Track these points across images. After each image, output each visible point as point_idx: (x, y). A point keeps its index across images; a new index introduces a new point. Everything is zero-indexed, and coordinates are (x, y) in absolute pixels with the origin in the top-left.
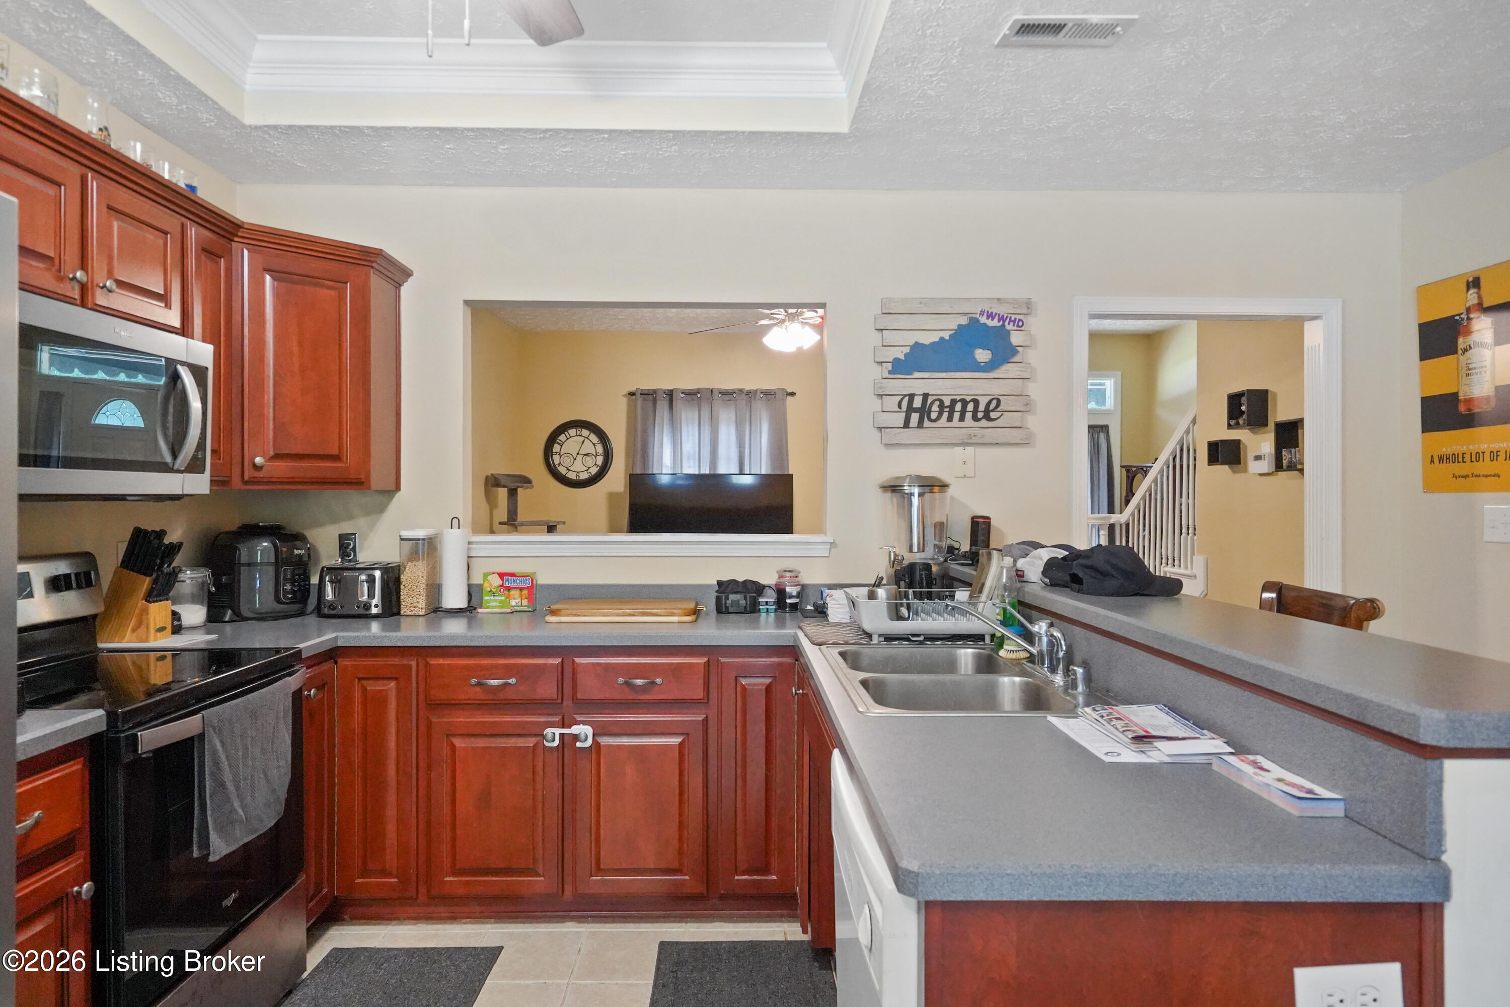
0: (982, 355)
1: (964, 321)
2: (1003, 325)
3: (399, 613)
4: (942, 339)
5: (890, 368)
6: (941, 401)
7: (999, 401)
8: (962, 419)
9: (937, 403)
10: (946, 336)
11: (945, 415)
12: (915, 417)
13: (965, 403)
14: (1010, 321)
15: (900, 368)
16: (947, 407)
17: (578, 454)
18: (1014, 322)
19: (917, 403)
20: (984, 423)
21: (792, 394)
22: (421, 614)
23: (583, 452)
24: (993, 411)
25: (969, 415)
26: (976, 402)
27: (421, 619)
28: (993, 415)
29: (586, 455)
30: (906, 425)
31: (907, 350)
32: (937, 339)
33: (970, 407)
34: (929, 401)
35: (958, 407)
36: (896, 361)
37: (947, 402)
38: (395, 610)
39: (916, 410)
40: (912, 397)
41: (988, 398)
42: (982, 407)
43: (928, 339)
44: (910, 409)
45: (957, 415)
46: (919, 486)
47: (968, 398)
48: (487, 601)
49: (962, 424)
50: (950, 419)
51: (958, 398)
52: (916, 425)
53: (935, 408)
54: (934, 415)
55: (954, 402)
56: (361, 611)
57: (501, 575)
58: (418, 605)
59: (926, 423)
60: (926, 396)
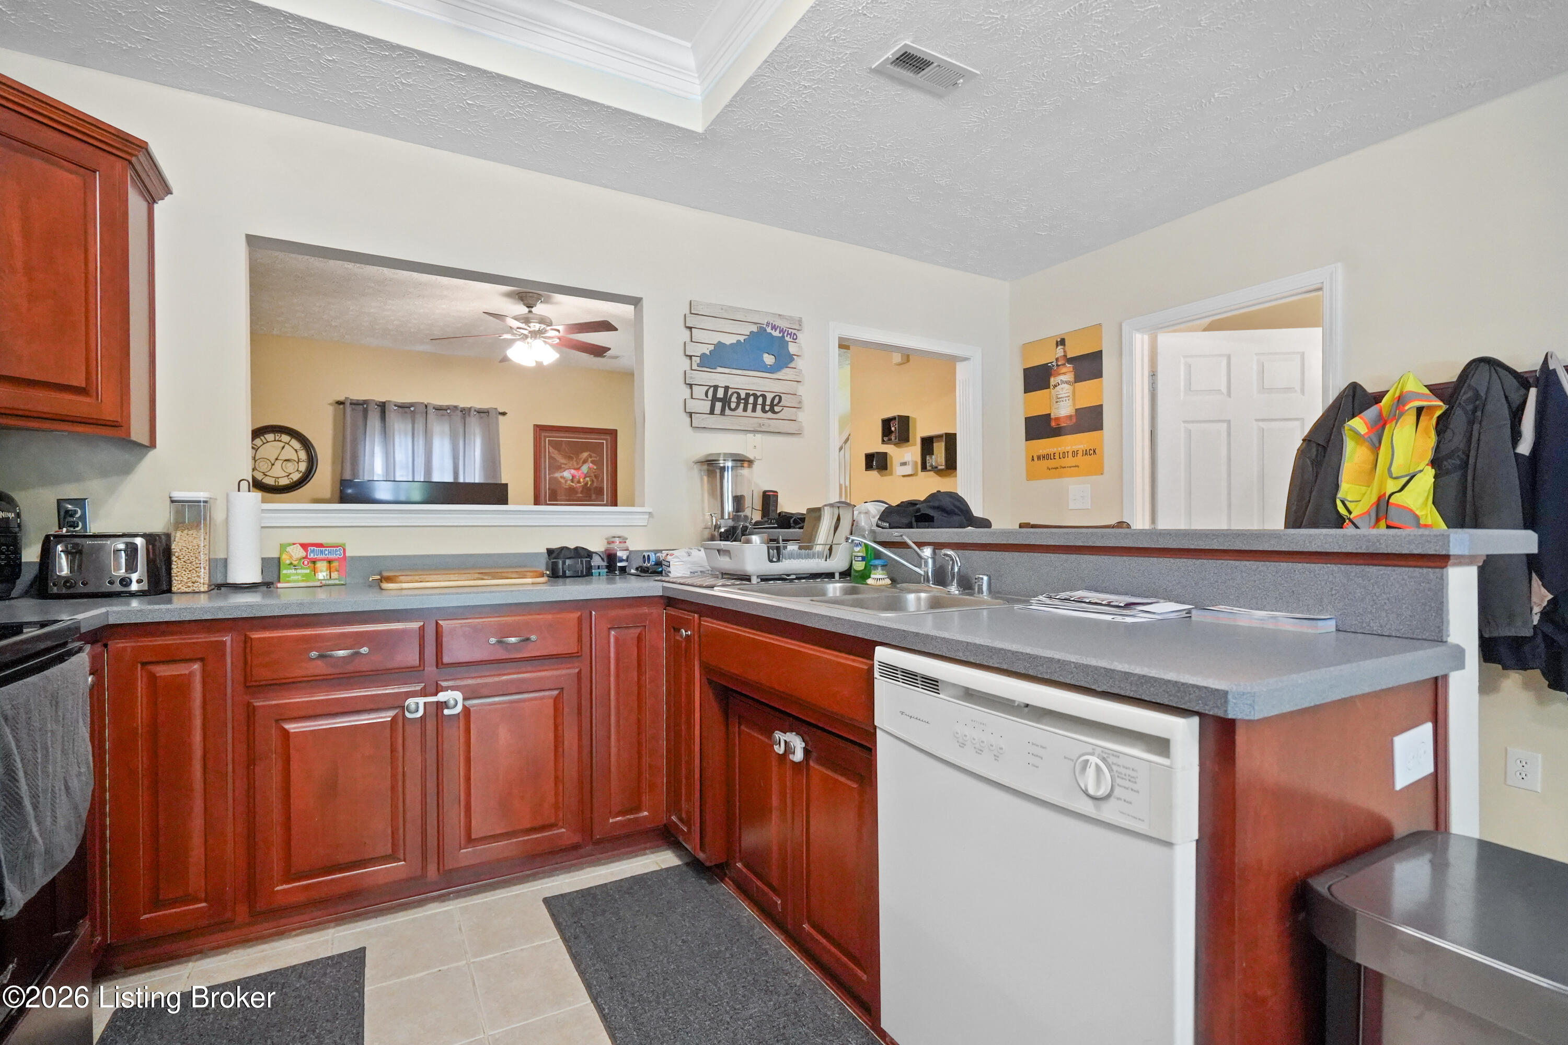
0: (769, 359)
1: (754, 328)
2: (783, 336)
3: (169, 591)
4: (739, 341)
5: (699, 362)
6: (738, 394)
7: (780, 398)
8: (754, 410)
9: (735, 395)
10: (742, 338)
11: (742, 406)
12: (719, 405)
13: (756, 397)
14: (788, 334)
15: (709, 361)
16: (743, 399)
17: (277, 459)
18: (790, 335)
19: (720, 394)
20: (770, 415)
21: (504, 414)
22: (202, 590)
23: (283, 457)
24: (776, 405)
25: (759, 407)
26: (764, 397)
27: (202, 596)
28: (777, 409)
29: (286, 460)
30: (712, 412)
31: (712, 347)
32: (735, 342)
33: (760, 401)
34: (729, 393)
35: (751, 400)
36: (703, 356)
37: (743, 396)
38: (165, 587)
39: (720, 400)
40: (716, 388)
41: (773, 395)
42: (768, 402)
43: (729, 340)
44: (715, 399)
45: (750, 407)
46: (733, 460)
47: (759, 393)
48: (288, 576)
49: (754, 414)
50: (745, 410)
51: (751, 392)
52: (719, 413)
53: (734, 399)
54: (733, 405)
55: (748, 395)
56: (117, 587)
57: (304, 546)
58: (198, 579)
59: (727, 411)
60: (727, 388)
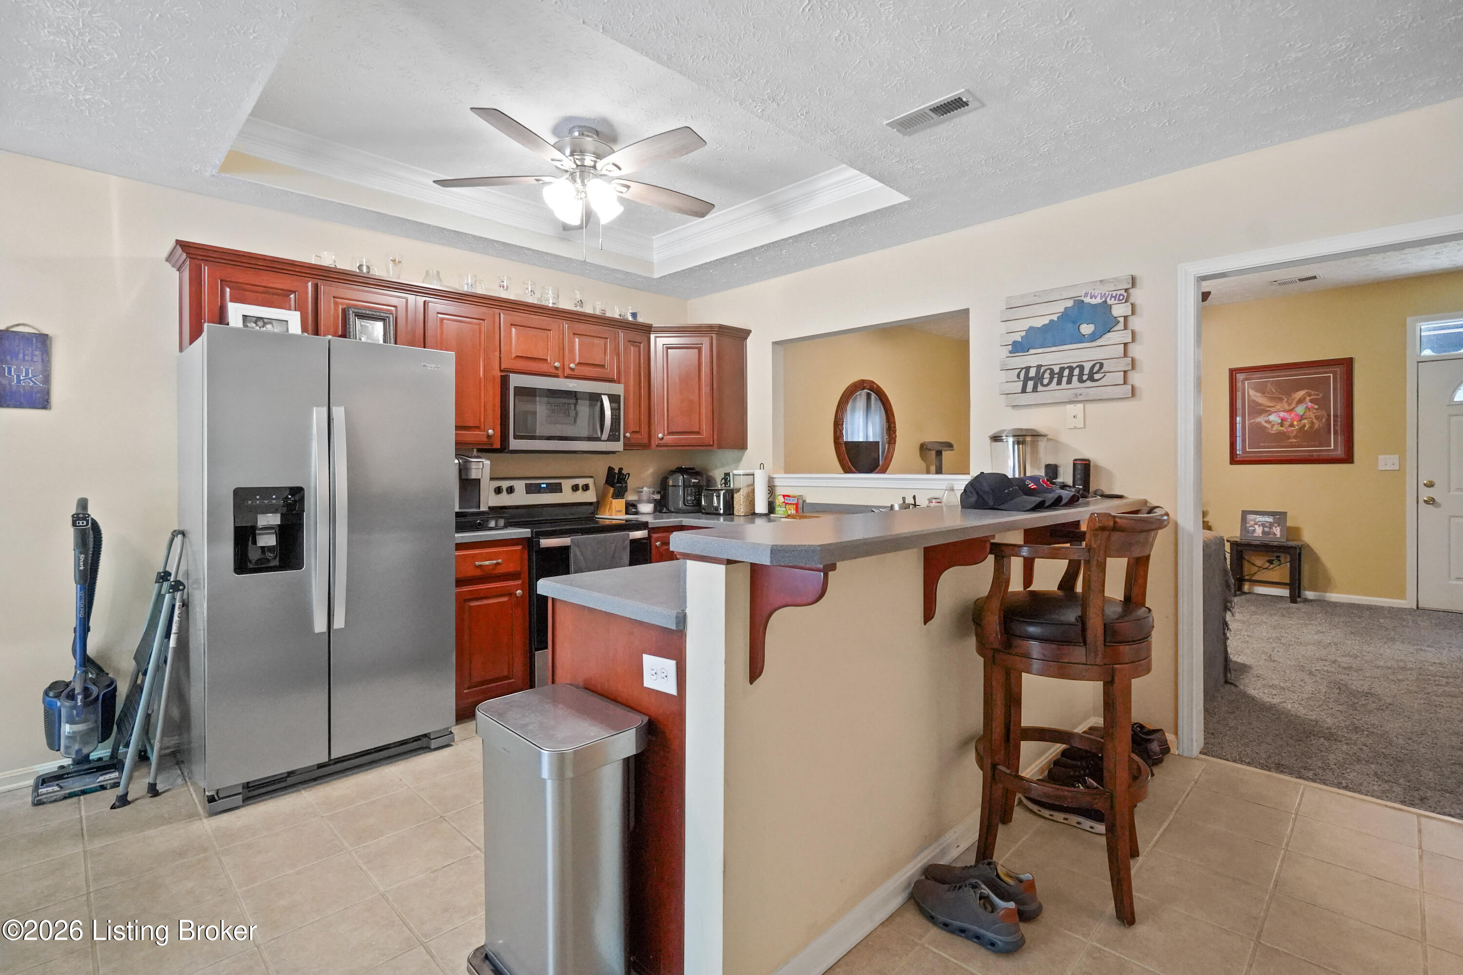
0: (1087, 329)
1: (1070, 304)
2: (1105, 302)
3: (733, 514)
4: (1052, 321)
5: (1011, 349)
6: (1052, 370)
7: (1102, 365)
8: (1069, 382)
9: (1049, 371)
10: (1055, 317)
11: (1055, 380)
12: (1030, 384)
13: (1071, 369)
14: (1112, 297)
15: (1018, 348)
16: (1056, 374)
18: (1115, 297)
19: (1032, 373)
20: (1089, 383)
22: (742, 515)
24: (1096, 373)
25: (1075, 379)
26: (1082, 368)
28: (1096, 376)
30: (1024, 391)
31: (1024, 333)
32: (1047, 322)
33: (1076, 372)
34: (1042, 371)
35: (1066, 372)
36: (1015, 344)
37: (1056, 370)
38: (731, 513)
39: (1031, 379)
40: (1028, 369)
41: (1092, 363)
42: (1086, 371)
43: (1039, 323)
44: (1027, 379)
45: (1065, 380)
47: (1074, 365)
48: (778, 511)
49: (1059, 387)
50: (1059, 383)
51: (1066, 366)
52: (1031, 390)
53: (1047, 375)
54: (1046, 381)
55: (1062, 370)
57: (784, 496)
59: (1040, 388)
60: (1039, 367)
